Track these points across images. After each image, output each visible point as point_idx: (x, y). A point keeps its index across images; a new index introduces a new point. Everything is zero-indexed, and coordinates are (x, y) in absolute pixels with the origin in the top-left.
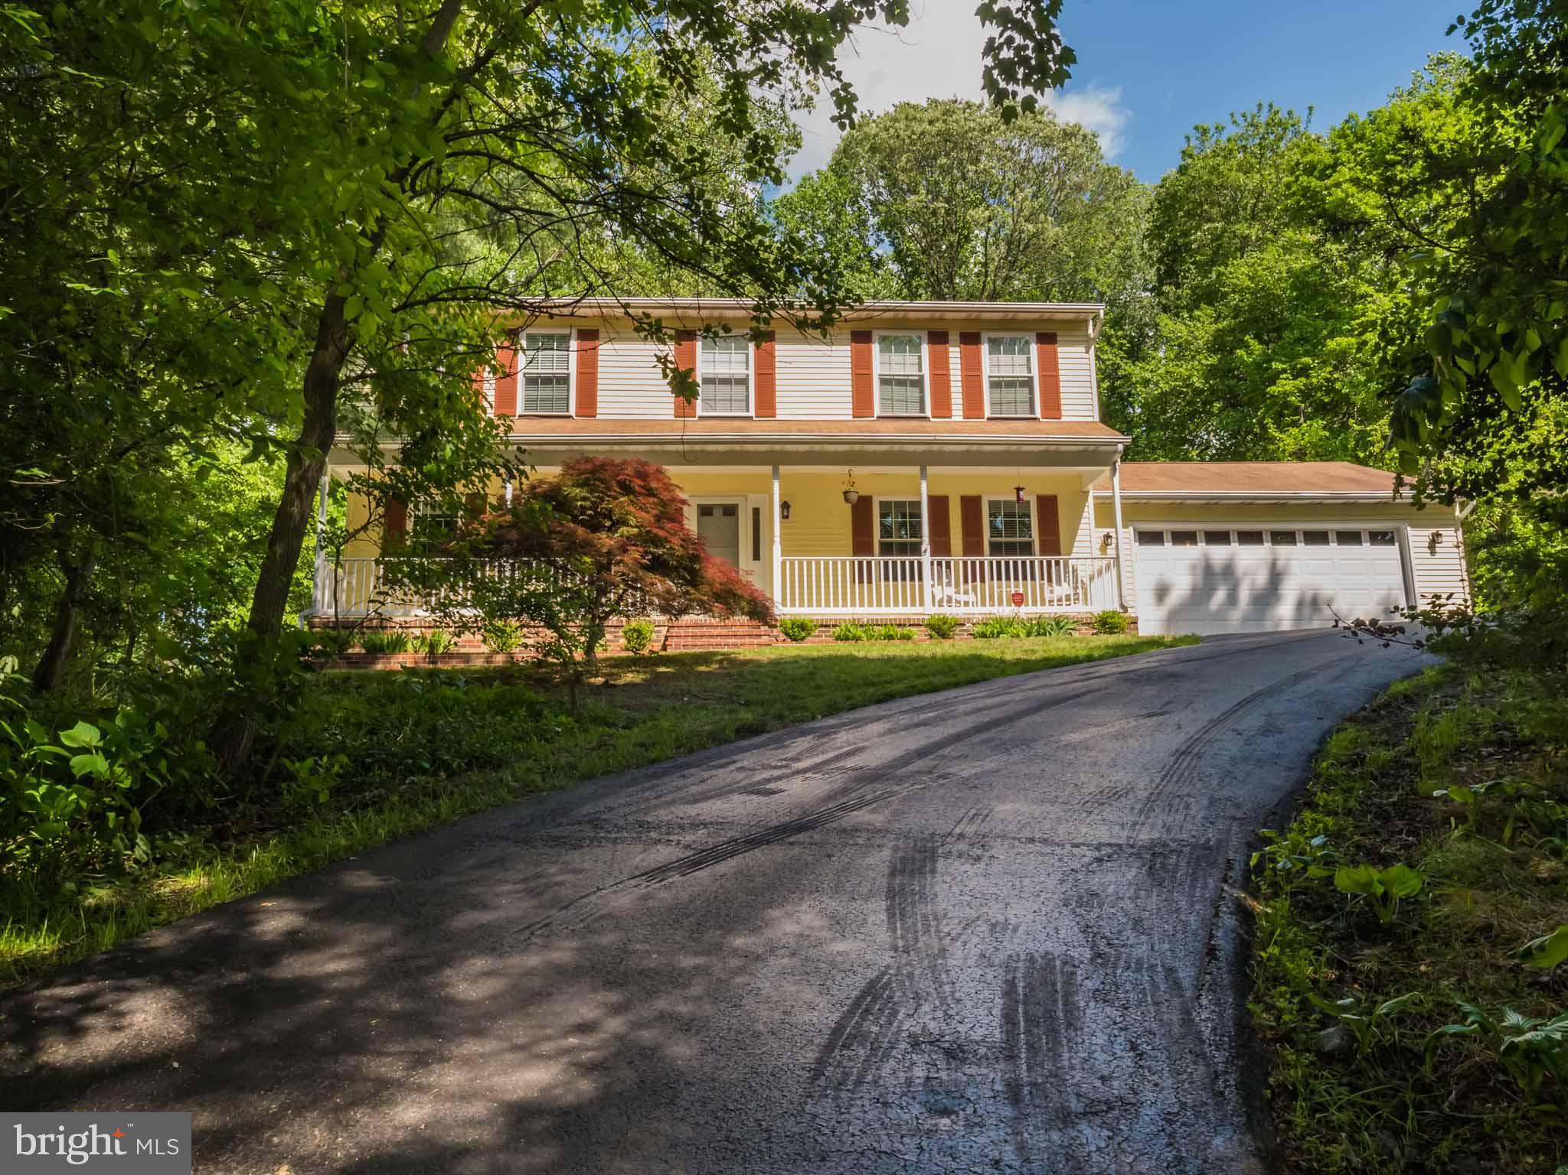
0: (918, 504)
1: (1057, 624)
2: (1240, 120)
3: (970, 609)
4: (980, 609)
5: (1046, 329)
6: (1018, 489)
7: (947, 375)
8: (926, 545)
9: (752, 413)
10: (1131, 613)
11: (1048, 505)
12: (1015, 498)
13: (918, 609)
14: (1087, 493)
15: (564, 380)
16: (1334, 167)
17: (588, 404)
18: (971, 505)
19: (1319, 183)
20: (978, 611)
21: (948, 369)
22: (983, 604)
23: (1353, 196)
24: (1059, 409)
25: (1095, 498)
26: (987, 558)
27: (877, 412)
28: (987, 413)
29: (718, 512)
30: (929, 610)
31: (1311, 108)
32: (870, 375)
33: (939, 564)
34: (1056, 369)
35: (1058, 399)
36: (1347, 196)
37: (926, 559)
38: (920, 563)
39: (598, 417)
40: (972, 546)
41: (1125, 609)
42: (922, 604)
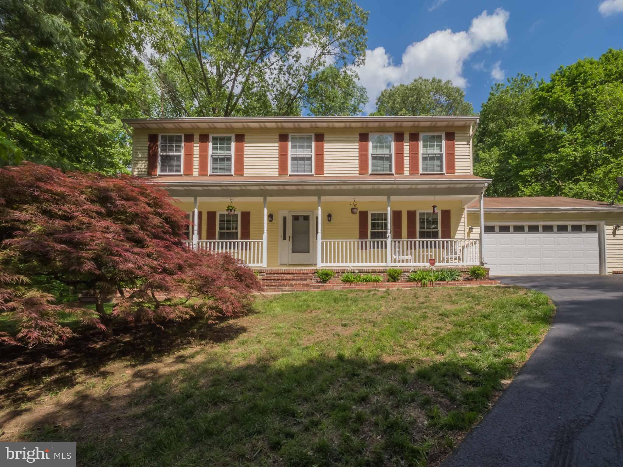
0: (386, 215)
1: (451, 273)
2: (511, 80)
3: (409, 264)
4: (413, 264)
5: (450, 130)
6: (434, 207)
7: (403, 154)
8: (389, 234)
9: (313, 173)
10: (486, 266)
11: (446, 214)
12: (432, 211)
13: (384, 264)
14: (464, 209)
15: (229, 159)
16: (552, 88)
17: (240, 170)
18: (411, 215)
19: (546, 94)
20: (412, 265)
21: (403, 151)
22: (415, 262)
23: (561, 96)
24: (454, 169)
25: (467, 211)
26: (418, 240)
27: (370, 172)
28: (421, 171)
29: (301, 219)
30: (390, 264)
31: (536, 75)
32: (367, 154)
33: (395, 242)
34: (454, 150)
35: (454, 164)
36: (559, 96)
37: (389, 241)
38: (386, 242)
39: (245, 175)
40: (411, 234)
41: (482, 264)
42: (386, 262)
